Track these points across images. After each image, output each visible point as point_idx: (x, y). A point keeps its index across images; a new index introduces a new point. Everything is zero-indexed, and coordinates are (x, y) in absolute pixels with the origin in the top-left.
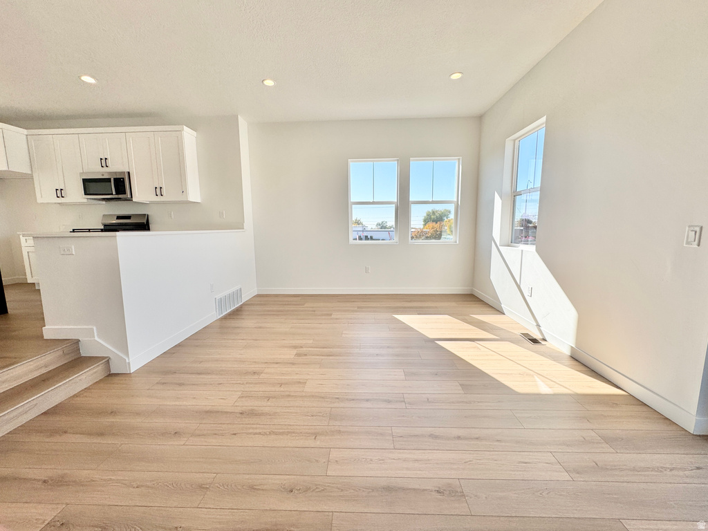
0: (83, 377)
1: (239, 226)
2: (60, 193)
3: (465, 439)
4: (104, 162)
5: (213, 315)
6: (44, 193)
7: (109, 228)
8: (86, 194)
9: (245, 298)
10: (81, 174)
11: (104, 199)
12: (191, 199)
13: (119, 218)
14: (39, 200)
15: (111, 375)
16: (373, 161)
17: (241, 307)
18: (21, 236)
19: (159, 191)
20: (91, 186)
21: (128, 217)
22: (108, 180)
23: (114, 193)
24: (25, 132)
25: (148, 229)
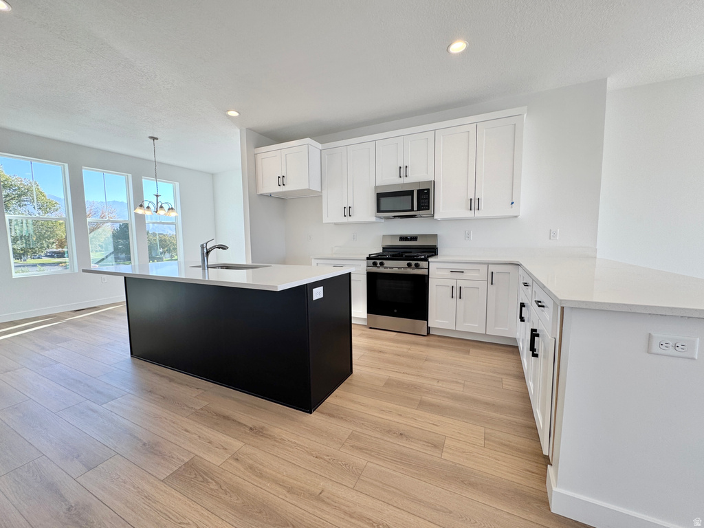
2: (347, 211)
4: (403, 171)
6: (331, 212)
8: (379, 211)
10: (377, 188)
13: (403, 238)
14: (326, 220)
18: (313, 260)
19: (474, 204)
20: (385, 201)
21: (414, 238)
22: (411, 193)
23: (415, 208)
24: (320, 146)
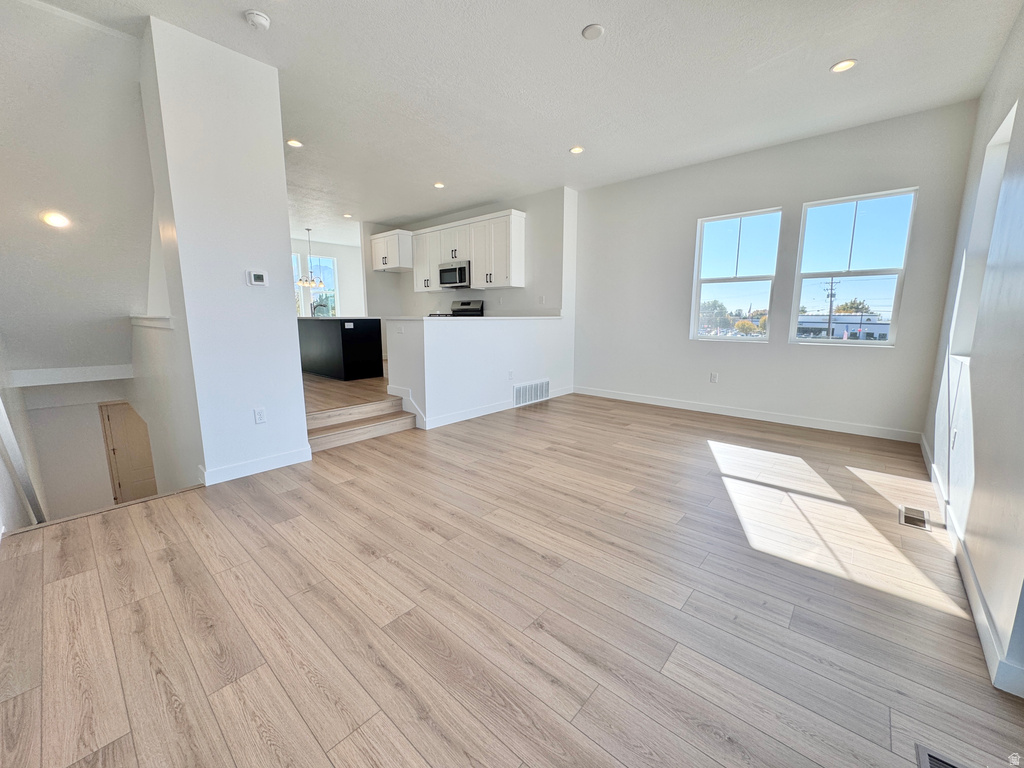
0: (398, 423)
1: (555, 312)
2: (427, 283)
3: (619, 547)
4: (454, 253)
5: (509, 403)
6: (418, 284)
7: (456, 313)
8: (441, 283)
9: (553, 394)
10: (440, 266)
11: (452, 287)
12: (513, 285)
13: (463, 304)
14: (416, 291)
15: (415, 428)
16: (741, 216)
17: (547, 401)
19: (489, 278)
20: (445, 275)
21: (468, 304)
22: (455, 270)
23: (458, 281)
25: (482, 315)
